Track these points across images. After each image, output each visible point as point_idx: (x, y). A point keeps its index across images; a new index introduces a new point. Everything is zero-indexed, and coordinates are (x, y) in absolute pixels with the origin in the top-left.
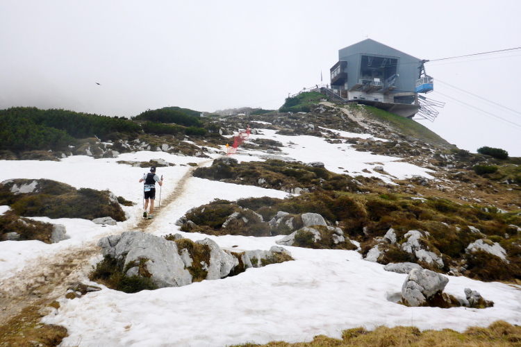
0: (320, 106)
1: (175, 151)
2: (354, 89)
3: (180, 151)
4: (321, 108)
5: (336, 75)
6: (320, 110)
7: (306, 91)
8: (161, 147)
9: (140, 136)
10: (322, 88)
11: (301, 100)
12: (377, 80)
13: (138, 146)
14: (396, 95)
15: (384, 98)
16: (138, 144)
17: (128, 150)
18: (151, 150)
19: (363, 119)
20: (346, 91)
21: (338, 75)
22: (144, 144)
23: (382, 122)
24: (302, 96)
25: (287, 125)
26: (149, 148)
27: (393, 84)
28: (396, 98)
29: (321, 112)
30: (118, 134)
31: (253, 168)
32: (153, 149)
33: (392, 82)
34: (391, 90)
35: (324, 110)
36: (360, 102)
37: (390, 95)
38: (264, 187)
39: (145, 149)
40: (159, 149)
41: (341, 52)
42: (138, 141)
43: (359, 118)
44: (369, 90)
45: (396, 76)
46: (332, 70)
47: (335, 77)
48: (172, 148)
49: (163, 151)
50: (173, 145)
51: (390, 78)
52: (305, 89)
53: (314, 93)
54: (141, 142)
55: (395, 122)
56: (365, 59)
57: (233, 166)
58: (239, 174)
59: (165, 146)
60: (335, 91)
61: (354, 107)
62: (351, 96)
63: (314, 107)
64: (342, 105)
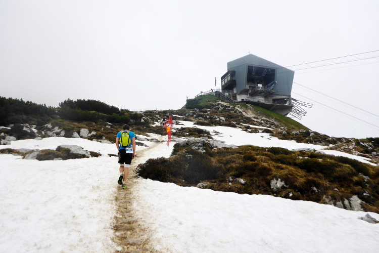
0: (218, 105)
1: (98, 138)
2: (241, 93)
3: (104, 138)
4: (219, 106)
5: (226, 81)
6: (219, 108)
7: (203, 94)
8: (79, 133)
9: (53, 121)
10: (216, 92)
11: (200, 101)
12: (260, 85)
13: (48, 132)
14: (274, 98)
15: (265, 100)
16: (50, 130)
17: (32, 136)
18: (65, 136)
19: (253, 115)
20: (235, 94)
21: (228, 82)
22: (57, 129)
23: (269, 118)
24: (200, 98)
25: (200, 118)
26: (63, 133)
27: (273, 89)
28: (274, 100)
29: (220, 110)
30: (24, 117)
31: (252, 158)
32: (69, 135)
33: (272, 87)
34: (271, 94)
35: (222, 108)
36: (248, 102)
37: (269, 98)
38: (286, 197)
39: (58, 134)
40: (76, 134)
41: (229, 64)
42: (49, 126)
43: (250, 114)
44: (253, 94)
45: (274, 83)
46: (222, 78)
47: (226, 84)
48: (94, 133)
49: (82, 137)
50: (95, 130)
51: (269, 84)
52: (202, 92)
53: (209, 96)
54: (53, 127)
55: (278, 118)
56: (250, 69)
57: (212, 155)
58: (229, 170)
59: (84, 131)
60: (227, 94)
61: (244, 106)
62: (239, 98)
63: (214, 106)
64: (234, 104)
